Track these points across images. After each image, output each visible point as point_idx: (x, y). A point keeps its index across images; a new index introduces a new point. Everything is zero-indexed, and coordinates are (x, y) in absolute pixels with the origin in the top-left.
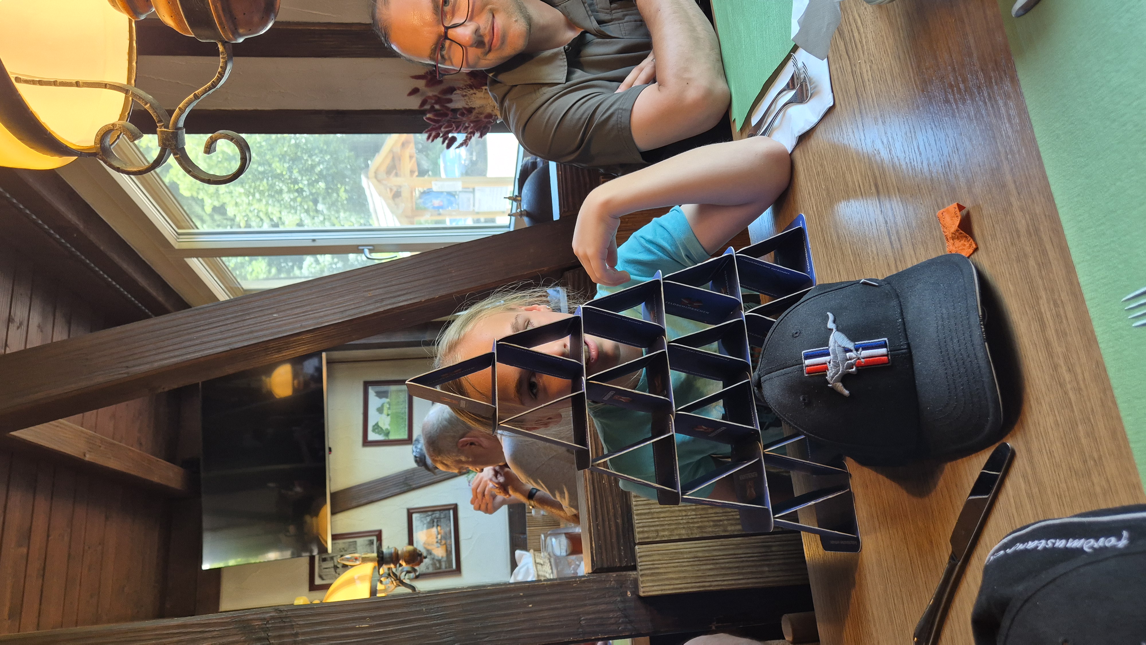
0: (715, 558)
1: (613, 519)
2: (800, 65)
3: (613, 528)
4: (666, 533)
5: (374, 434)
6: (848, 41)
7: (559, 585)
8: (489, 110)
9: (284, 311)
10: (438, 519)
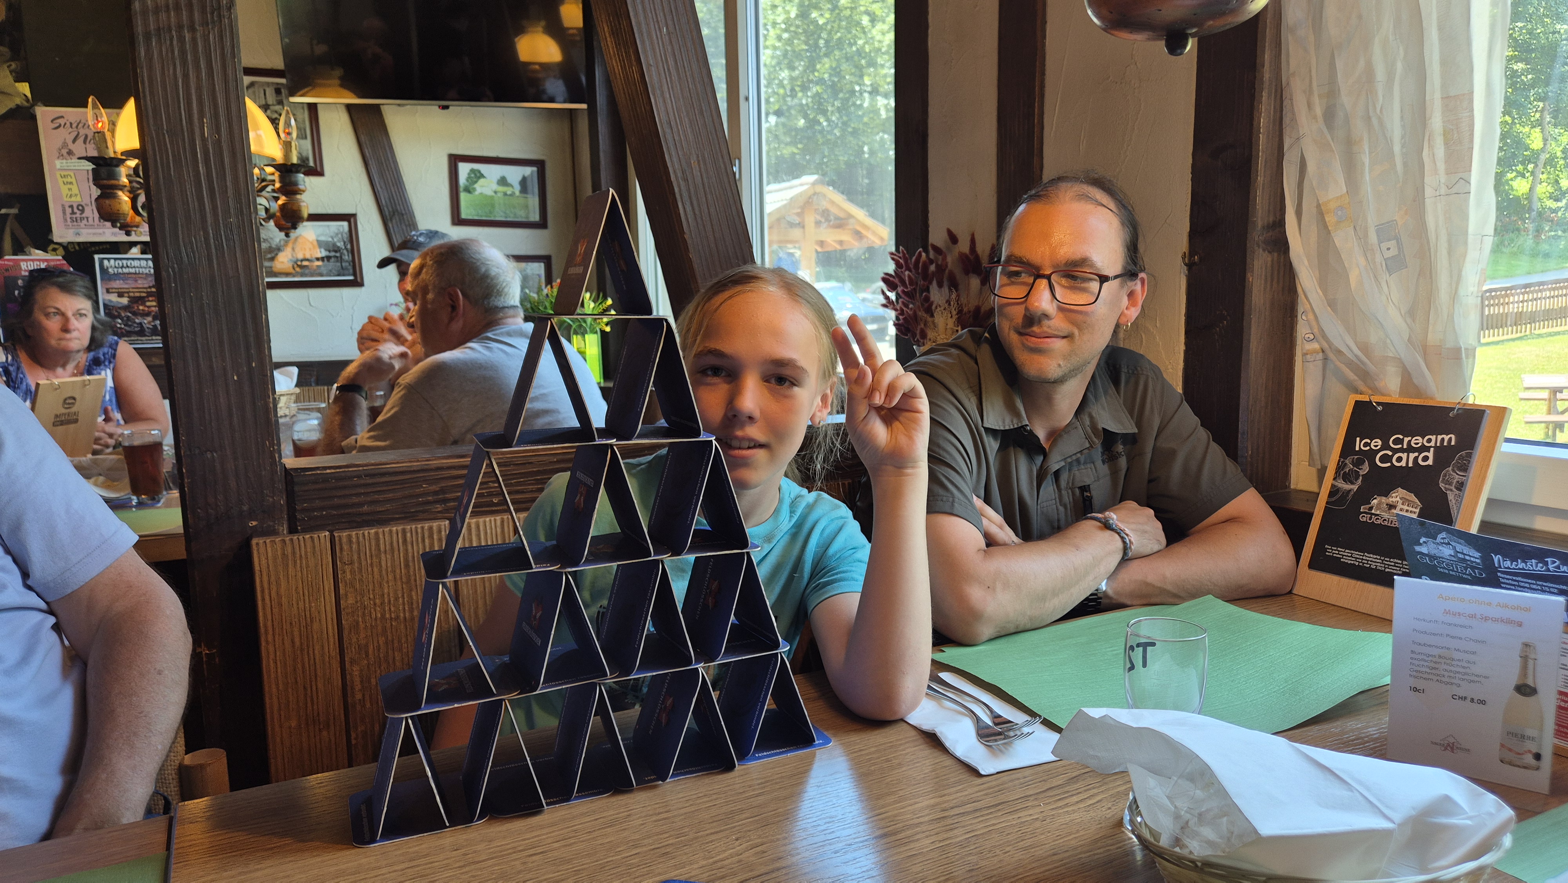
0: (311, 649)
1: (369, 499)
2: (1026, 730)
3: (355, 500)
4: (348, 576)
5: (468, 171)
6: (1066, 789)
7: (268, 421)
8: (931, 334)
9: (671, 42)
10: (340, 259)
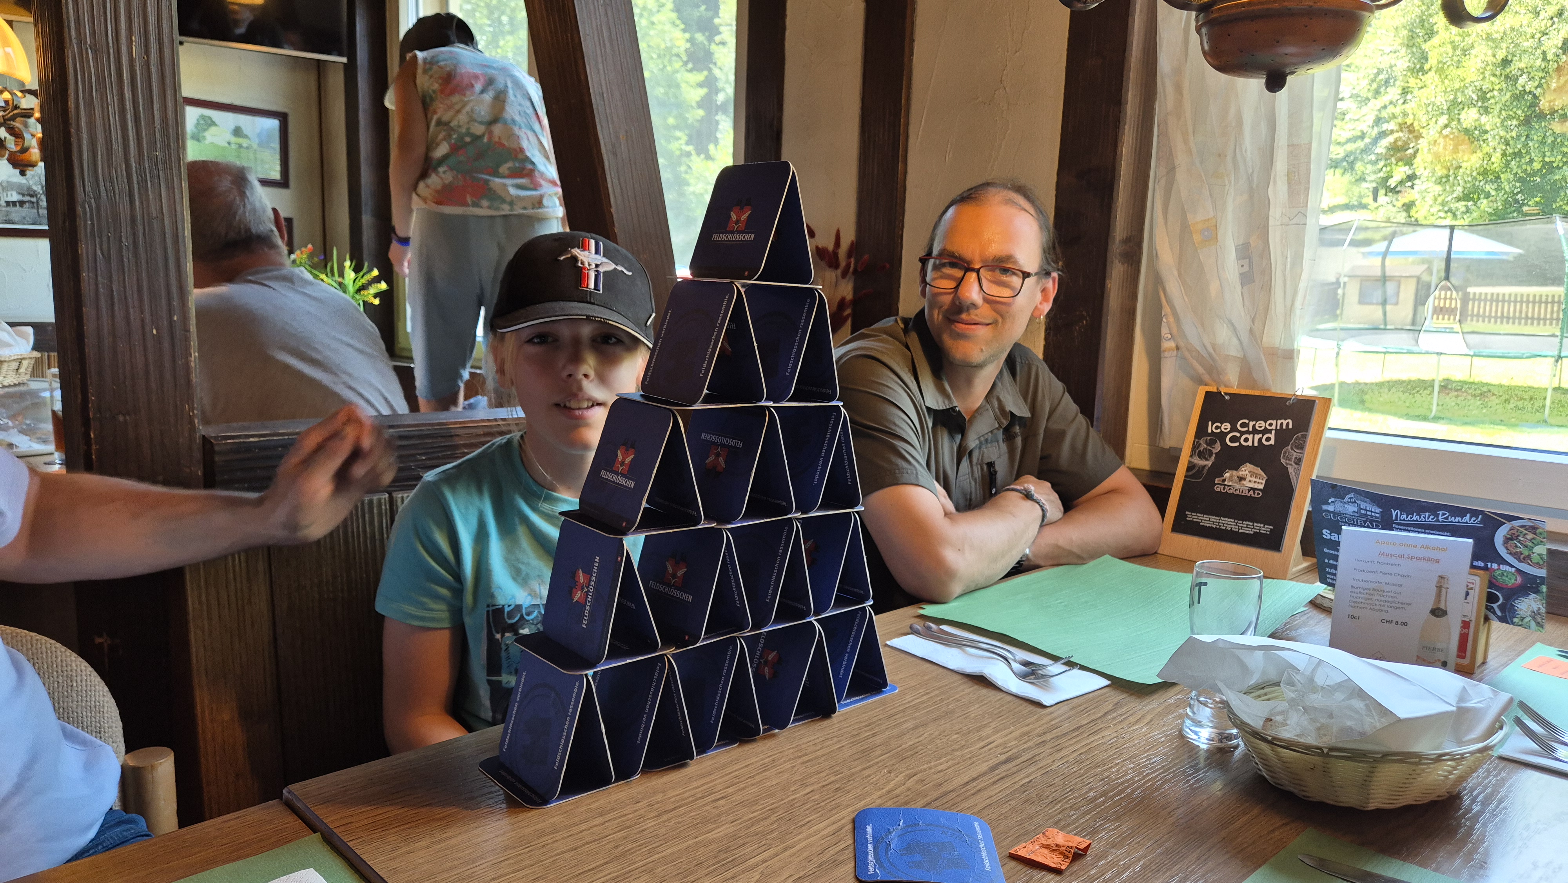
2: (1053, 670)
5: (196, 117)
9: (607, 13)
10: (36, 205)
